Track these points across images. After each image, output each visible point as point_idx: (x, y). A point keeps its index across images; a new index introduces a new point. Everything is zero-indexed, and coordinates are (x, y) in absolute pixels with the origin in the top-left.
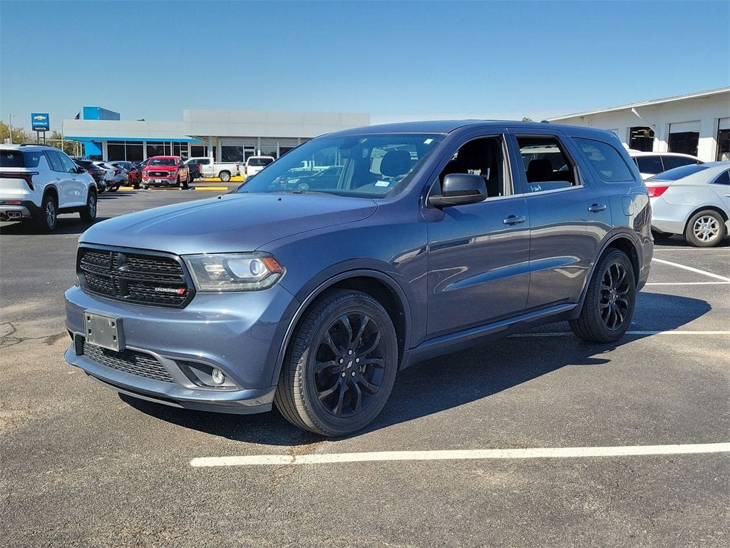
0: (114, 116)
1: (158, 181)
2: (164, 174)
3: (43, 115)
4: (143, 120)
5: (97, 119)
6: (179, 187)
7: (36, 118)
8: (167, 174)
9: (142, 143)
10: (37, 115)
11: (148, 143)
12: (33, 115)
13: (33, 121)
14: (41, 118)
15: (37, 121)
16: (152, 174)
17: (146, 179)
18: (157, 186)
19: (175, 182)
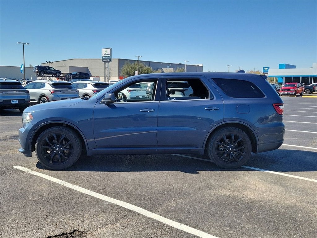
0: (293, 67)
1: (286, 93)
2: (288, 90)
3: (267, 68)
4: (312, 68)
5: (284, 68)
6: (295, 95)
7: (264, 69)
8: (290, 90)
9: (300, 77)
10: (265, 68)
11: (302, 77)
12: (264, 68)
13: (264, 70)
14: (266, 69)
15: (265, 70)
16: (284, 90)
17: (281, 92)
18: (285, 95)
19: (294, 93)
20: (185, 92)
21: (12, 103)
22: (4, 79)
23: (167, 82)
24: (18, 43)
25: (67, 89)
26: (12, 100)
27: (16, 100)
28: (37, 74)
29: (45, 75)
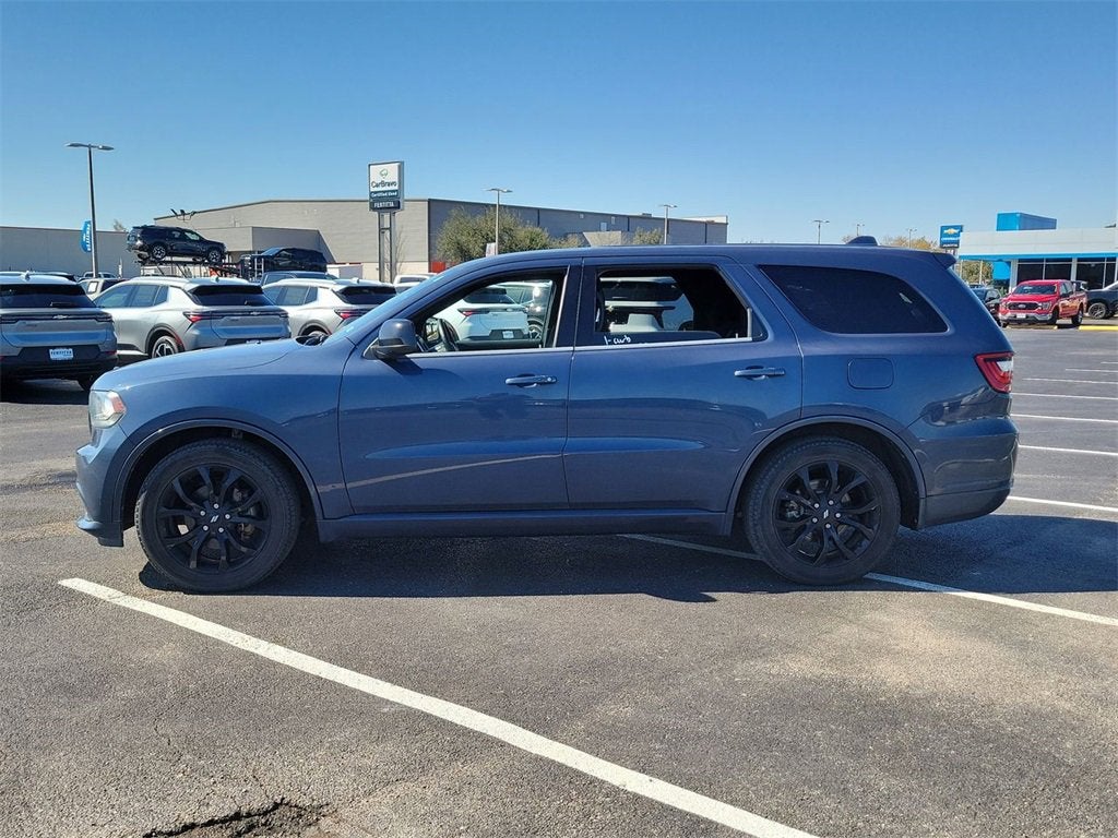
0: (1047, 224)
1: (1021, 316)
2: (1031, 307)
3: (955, 227)
5: (1015, 229)
6: (1055, 324)
7: (945, 232)
8: (1035, 306)
9: (1070, 260)
10: (948, 227)
11: (1079, 260)
12: (943, 228)
13: (942, 235)
14: (952, 231)
15: (947, 235)
16: (1014, 307)
17: (1004, 313)
18: (1020, 322)
19: (1049, 317)
20: (664, 315)
21: (52, 357)
22: (24, 274)
23: (602, 279)
24: (72, 145)
25: (246, 307)
26: (54, 348)
27: (68, 347)
28: (139, 256)
29: (168, 259)
